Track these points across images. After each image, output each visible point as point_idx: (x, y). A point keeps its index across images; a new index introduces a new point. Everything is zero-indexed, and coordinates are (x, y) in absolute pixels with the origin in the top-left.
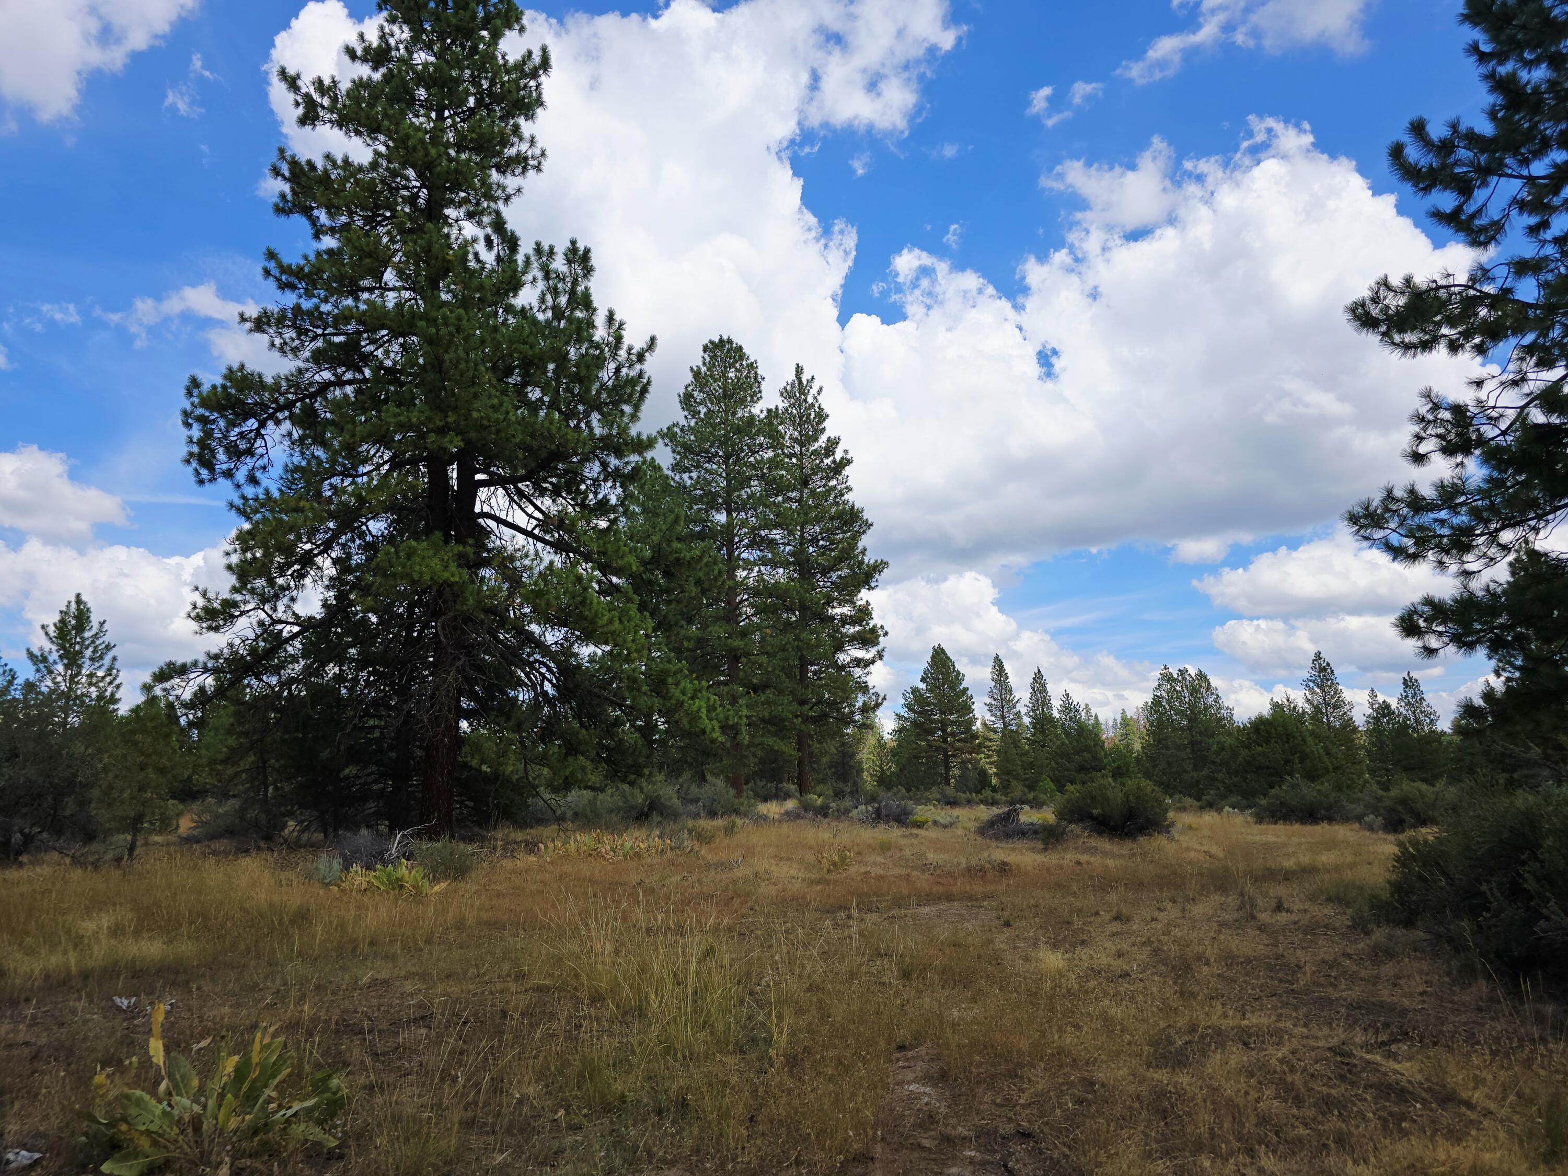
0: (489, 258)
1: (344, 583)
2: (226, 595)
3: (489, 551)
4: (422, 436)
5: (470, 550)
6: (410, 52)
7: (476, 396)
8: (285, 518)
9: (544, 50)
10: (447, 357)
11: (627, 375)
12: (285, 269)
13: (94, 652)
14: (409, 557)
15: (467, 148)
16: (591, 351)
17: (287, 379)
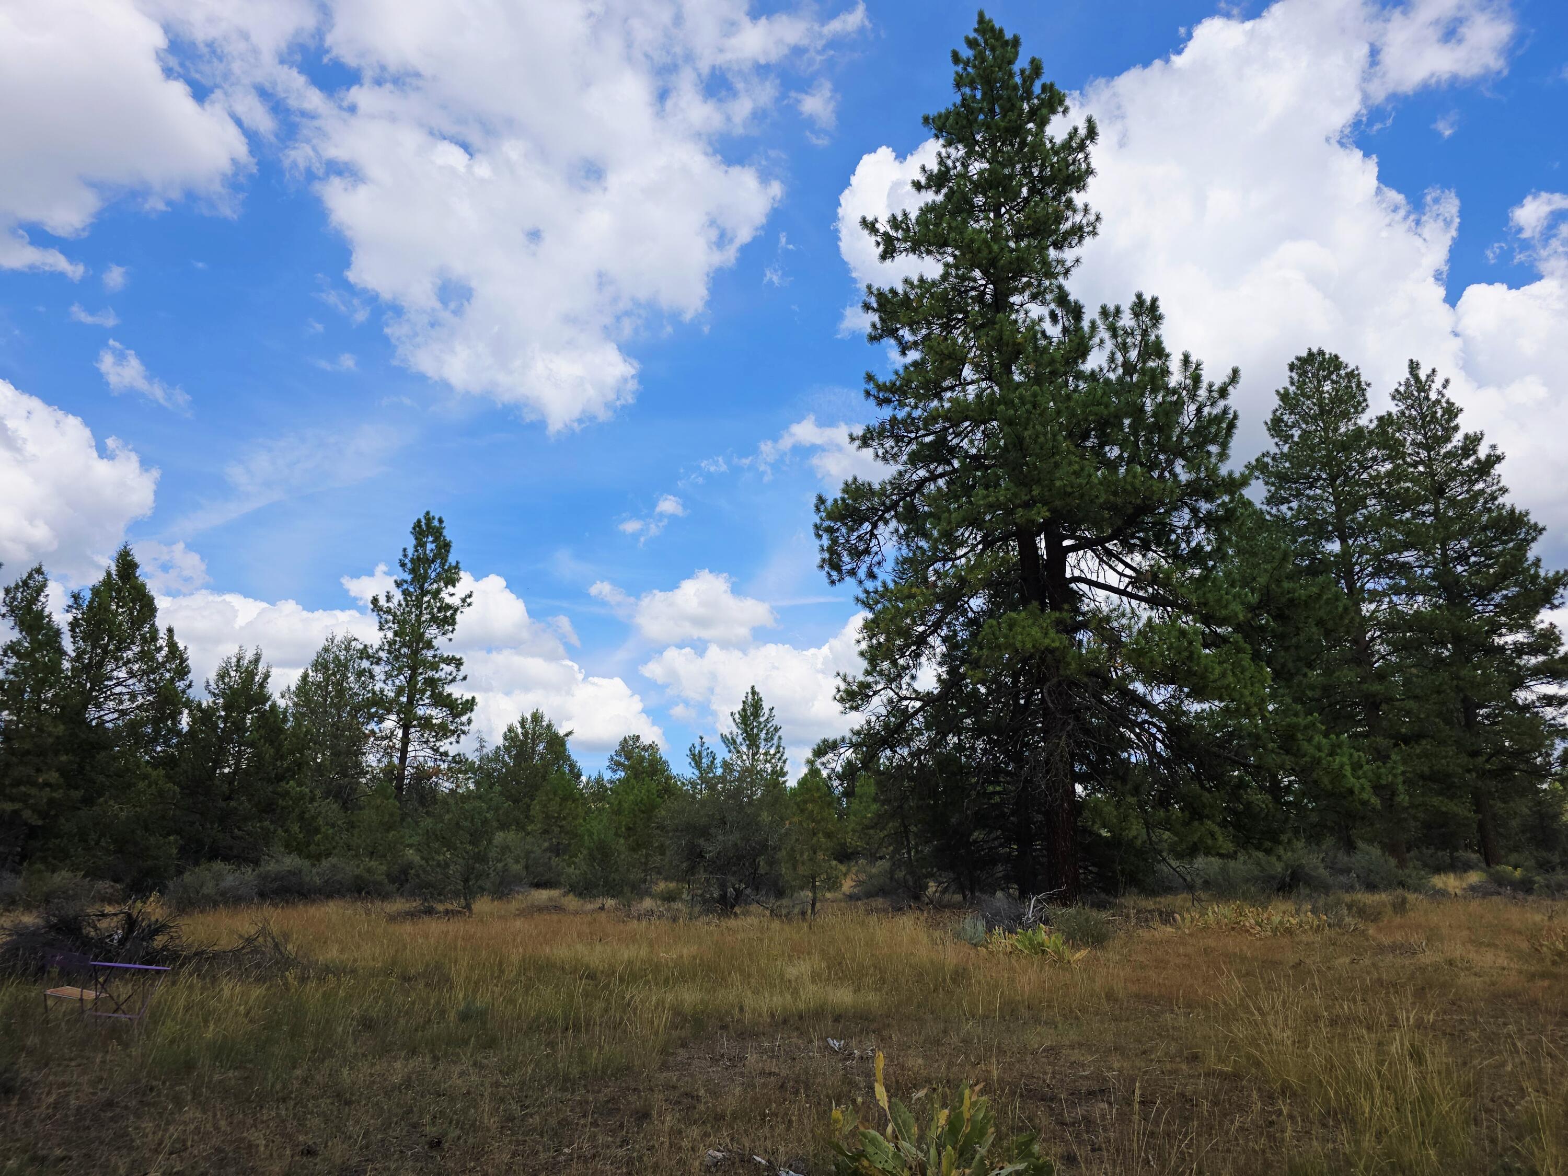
0: (1054, 331)
1: (954, 659)
2: (861, 678)
3: (1084, 614)
4: (1009, 512)
5: (1065, 615)
6: (965, 166)
7: (1057, 465)
8: (901, 605)
9: (1090, 121)
10: (1026, 434)
11: (1210, 414)
12: (880, 388)
13: (767, 734)
14: (1011, 627)
15: (1025, 236)
16: (1168, 399)
17: (891, 483)
